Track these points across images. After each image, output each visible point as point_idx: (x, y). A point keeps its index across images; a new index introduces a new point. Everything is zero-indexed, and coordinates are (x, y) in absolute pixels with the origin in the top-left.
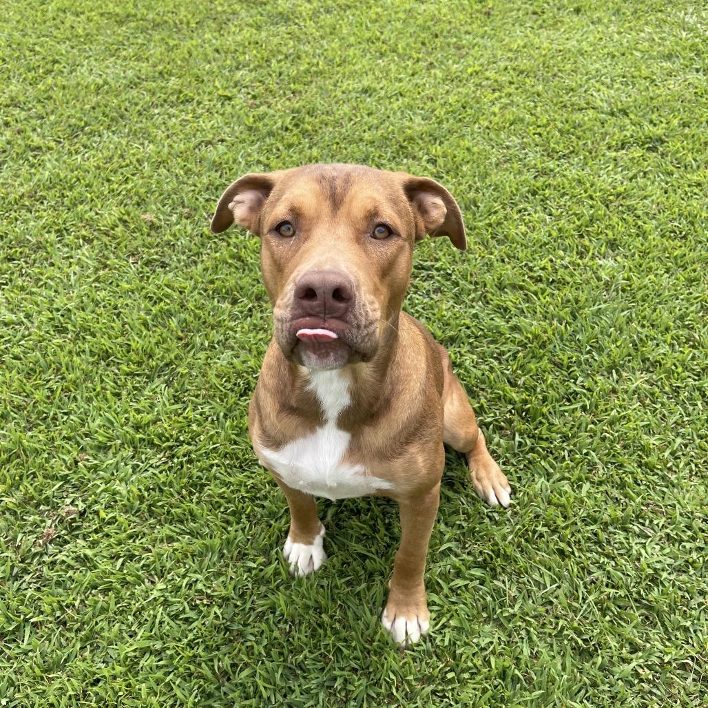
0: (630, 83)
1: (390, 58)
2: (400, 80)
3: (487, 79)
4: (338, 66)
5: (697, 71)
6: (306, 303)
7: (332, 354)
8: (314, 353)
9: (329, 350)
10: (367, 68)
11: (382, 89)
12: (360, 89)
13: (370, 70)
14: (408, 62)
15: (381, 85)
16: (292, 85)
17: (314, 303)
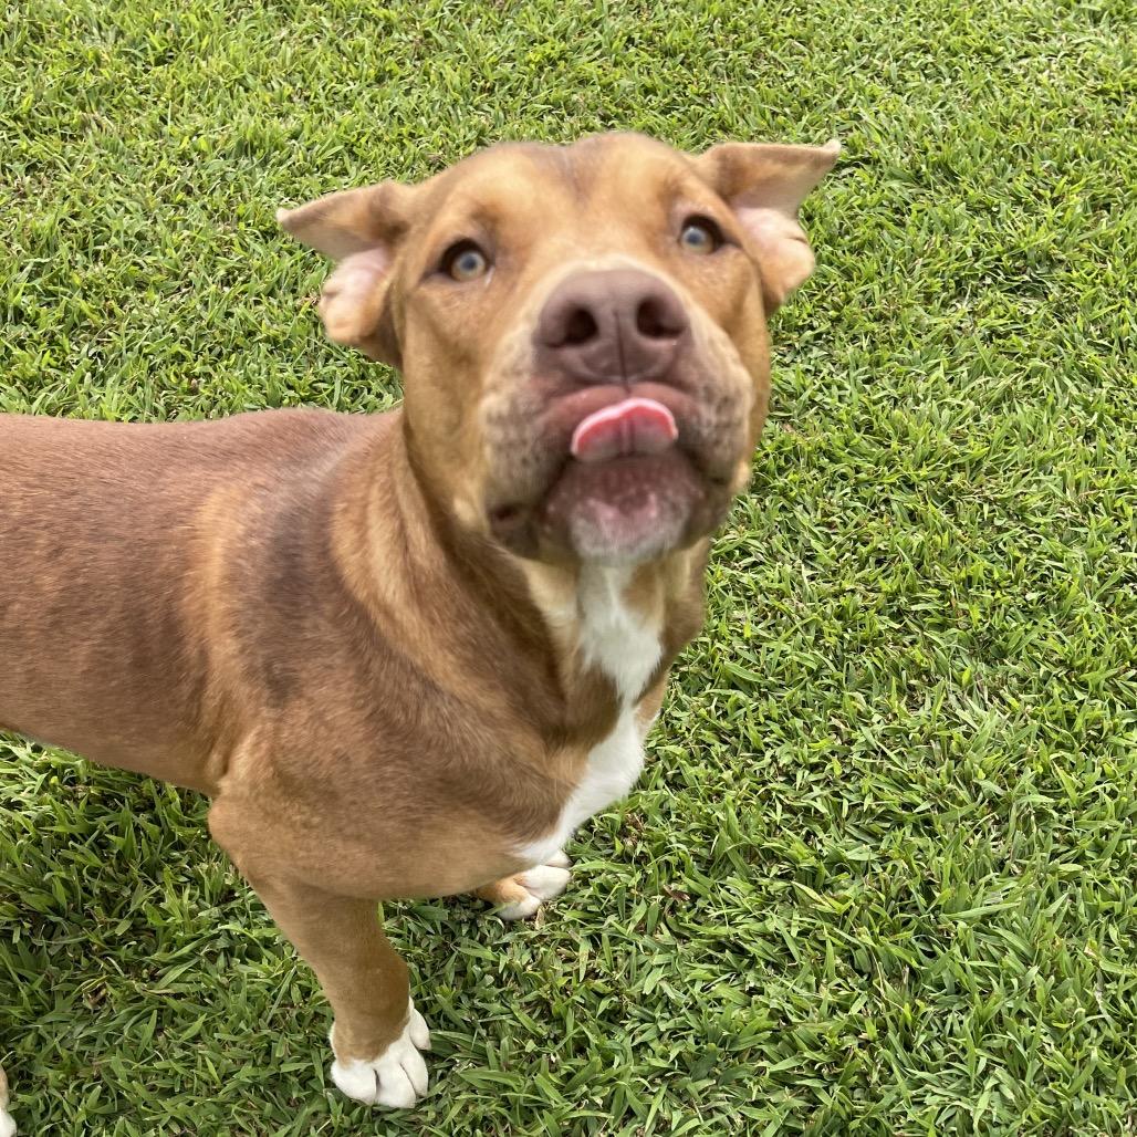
0: (944, 69)
1: (308, 22)
2: (347, 103)
3: (583, 82)
4: (160, 61)
5: (1096, 18)
6: (572, 355)
7: (653, 498)
8: (609, 501)
9: (646, 487)
10: (245, 65)
11: (295, 136)
12: (233, 144)
13: (255, 72)
14: (360, 38)
15: (292, 125)
16: (23, 143)
17: (593, 348)
